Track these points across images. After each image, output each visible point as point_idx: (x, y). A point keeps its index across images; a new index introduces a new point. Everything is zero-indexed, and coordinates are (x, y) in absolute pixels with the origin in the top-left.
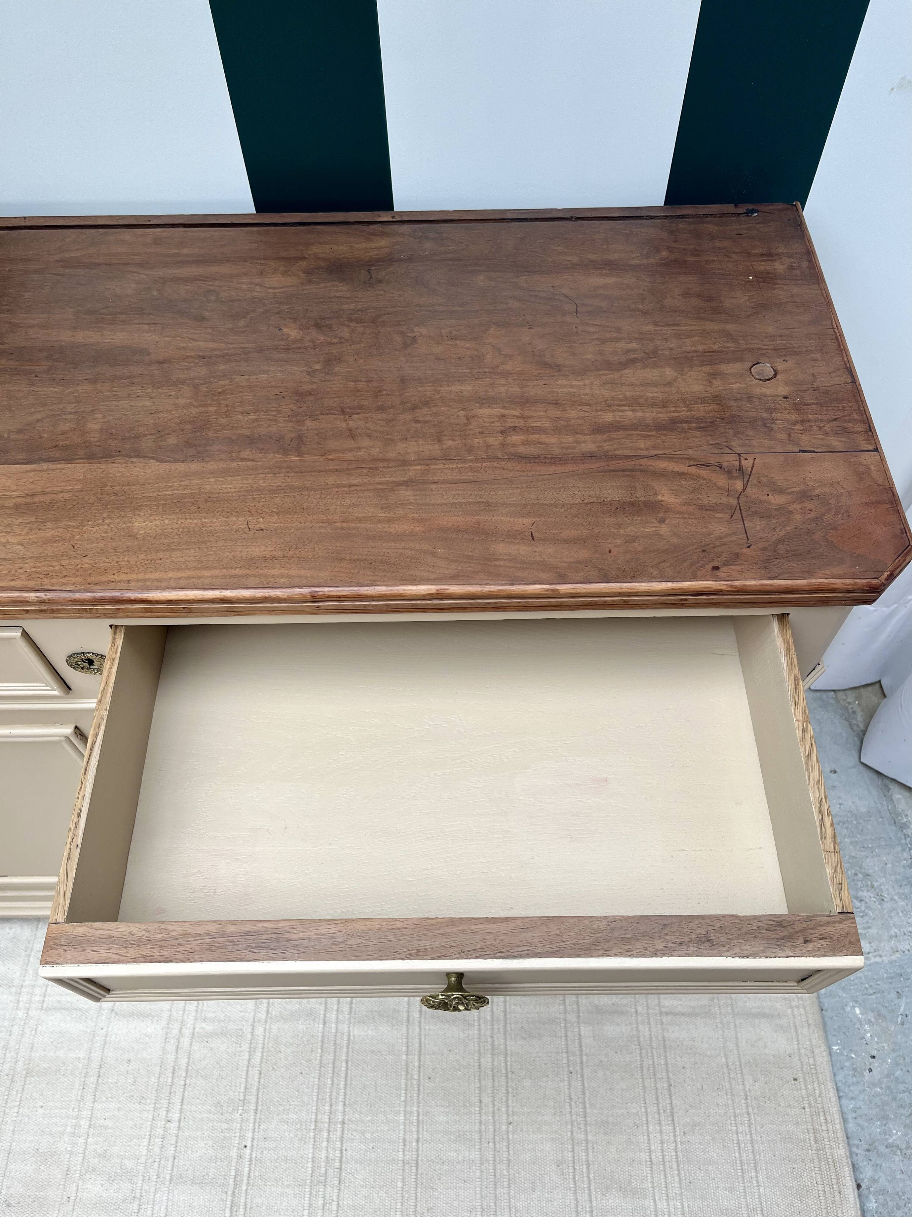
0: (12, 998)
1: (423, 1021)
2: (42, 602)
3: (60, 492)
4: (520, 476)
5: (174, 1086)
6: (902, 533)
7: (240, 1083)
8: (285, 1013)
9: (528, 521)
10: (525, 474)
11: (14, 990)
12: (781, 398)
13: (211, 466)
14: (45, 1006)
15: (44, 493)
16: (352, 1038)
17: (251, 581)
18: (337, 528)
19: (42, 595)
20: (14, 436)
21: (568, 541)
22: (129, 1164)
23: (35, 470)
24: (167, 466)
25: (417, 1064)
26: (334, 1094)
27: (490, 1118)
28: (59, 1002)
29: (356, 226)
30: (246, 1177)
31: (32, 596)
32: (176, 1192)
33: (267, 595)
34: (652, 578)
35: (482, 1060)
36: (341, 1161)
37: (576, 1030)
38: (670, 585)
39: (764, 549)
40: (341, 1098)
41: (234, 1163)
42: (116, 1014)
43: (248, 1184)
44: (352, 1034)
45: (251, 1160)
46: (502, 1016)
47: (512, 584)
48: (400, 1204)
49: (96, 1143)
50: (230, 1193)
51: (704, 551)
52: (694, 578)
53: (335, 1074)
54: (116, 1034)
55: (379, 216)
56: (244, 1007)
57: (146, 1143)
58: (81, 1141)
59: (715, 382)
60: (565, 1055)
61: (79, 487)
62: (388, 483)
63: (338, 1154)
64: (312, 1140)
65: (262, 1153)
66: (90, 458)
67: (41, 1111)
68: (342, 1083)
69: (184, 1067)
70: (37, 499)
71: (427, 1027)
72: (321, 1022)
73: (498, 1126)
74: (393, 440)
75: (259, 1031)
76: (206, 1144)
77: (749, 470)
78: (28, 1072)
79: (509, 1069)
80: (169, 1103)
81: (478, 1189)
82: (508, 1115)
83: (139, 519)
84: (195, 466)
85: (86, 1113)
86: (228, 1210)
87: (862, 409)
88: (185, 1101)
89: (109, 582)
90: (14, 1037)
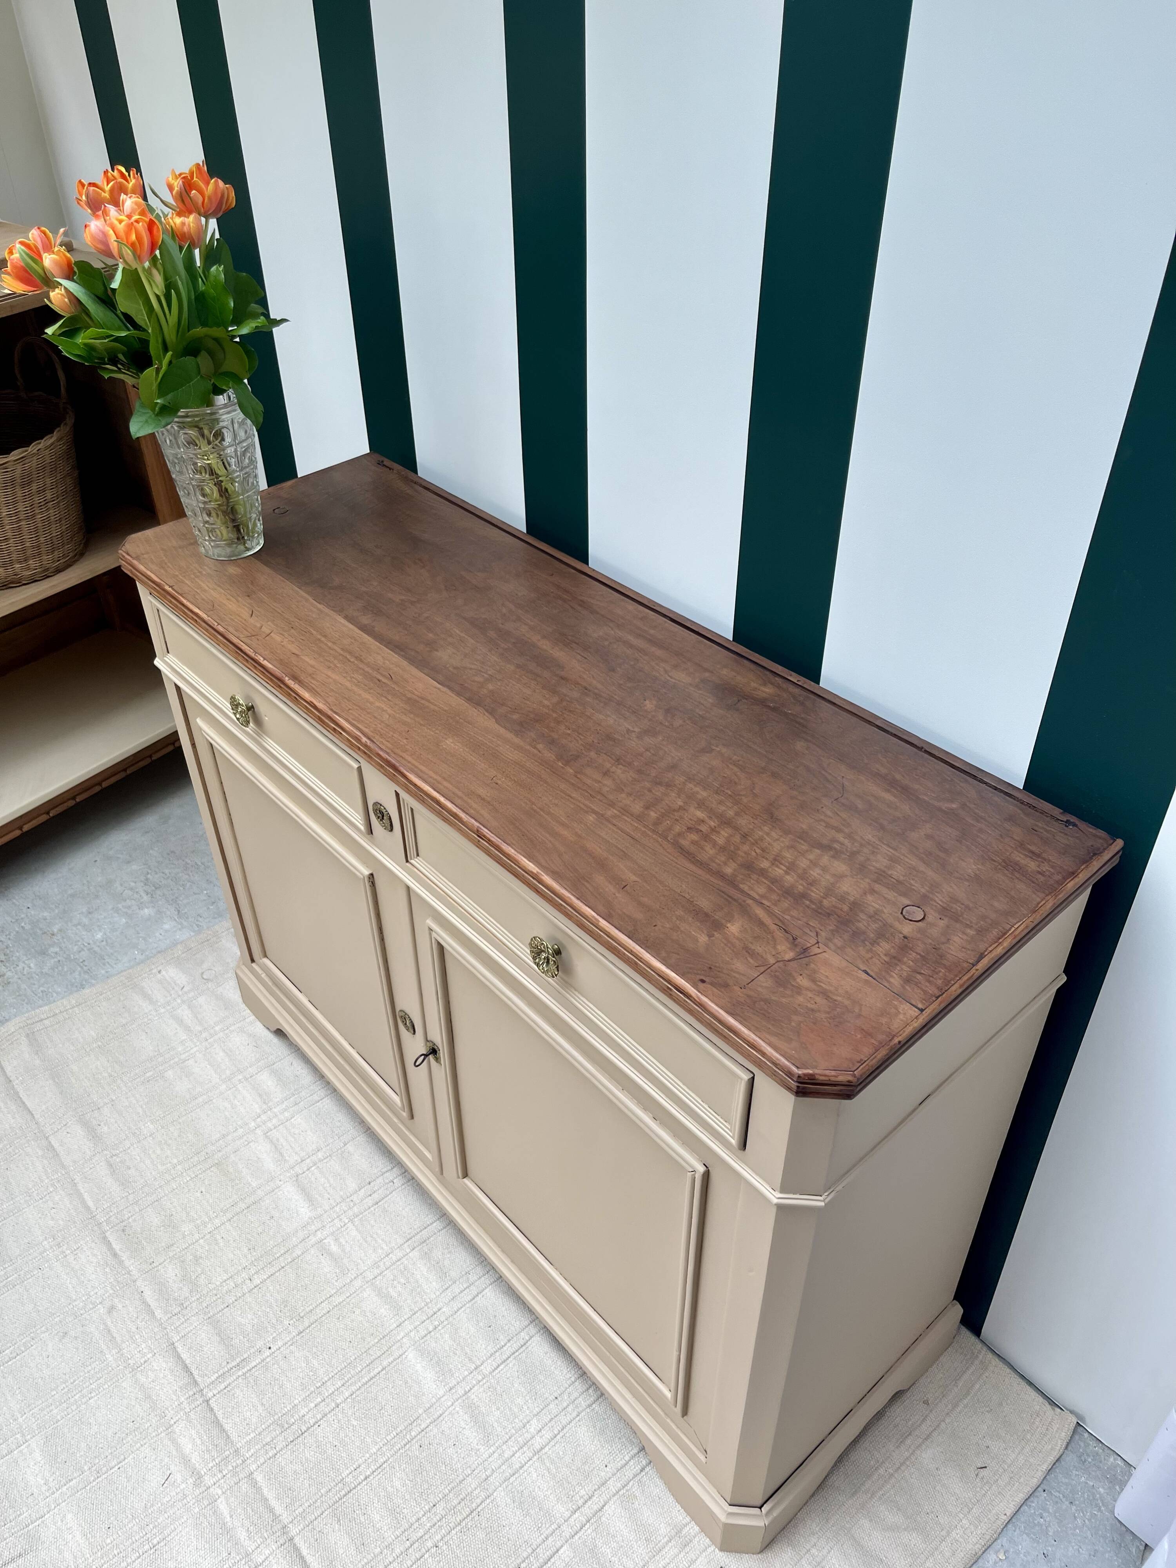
0: (258, 1111)
1: (460, 1401)
2: (366, 746)
3: (435, 705)
4: (665, 856)
5: (277, 1261)
6: (858, 1062)
7: (312, 1304)
8: (384, 1290)
9: (634, 878)
10: (670, 856)
11: (265, 1106)
12: (901, 936)
13: (517, 740)
14: (268, 1134)
15: (428, 701)
16: (404, 1356)
17: (459, 802)
18: (532, 809)
19: (368, 742)
20: (451, 669)
21: (640, 904)
22: (202, 1280)
23: (439, 689)
24: (497, 726)
25: (423, 1426)
26: (353, 1380)
27: (428, 1525)
28: (278, 1140)
29: (768, 673)
30: (249, 1368)
31: (364, 739)
32: (205, 1328)
33: (458, 813)
34: (657, 956)
35: (469, 1479)
36: (308, 1429)
37: (559, 1544)
38: (663, 968)
39: (748, 996)
40: (354, 1388)
41: (252, 1350)
42: (297, 1180)
43: (244, 1374)
44: (406, 1354)
45: (263, 1361)
46: (518, 1466)
47: (578, 899)
48: (309, 1504)
49: (202, 1247)
50: (229, 1366)
51: (710, 968)
52: (682, 975)
53: (367, 1369)
54: (283, 1193)
55: (791, 675)
56: (366, 1258)
57: (225, 1278)
58: (197, 1236)
59: (868, 896)
60: (529, 1550)
61: (446, 708)
62: (590, 807)
63: (312, 1421)
64: (308, 1393)
65: (273, 1364)
66: (469, 700)
67: (199, 1194)
68: (366, 1379)
69: (294, 1255)
70: (423, 702)
71: (457, 1409)
72: (398, 1323)
73: (427, 1537)
74: (623, 790)
75: (358, 1283)
76: (252, 1319)
77: (812, 954)
78: (217, 1164)
79: (480, 1509)
80: (263, 1269)
81: (365, 1560)
82: (442, 1539)
83: (451, 741)
84: (509, 735)
85: (217, 1222)
86: (216, 1375)
87: (953, 982)
88: (272, 1278)
89: (401, 757)
90: (235, 1134)
